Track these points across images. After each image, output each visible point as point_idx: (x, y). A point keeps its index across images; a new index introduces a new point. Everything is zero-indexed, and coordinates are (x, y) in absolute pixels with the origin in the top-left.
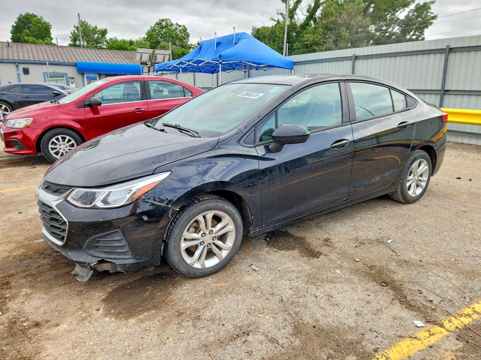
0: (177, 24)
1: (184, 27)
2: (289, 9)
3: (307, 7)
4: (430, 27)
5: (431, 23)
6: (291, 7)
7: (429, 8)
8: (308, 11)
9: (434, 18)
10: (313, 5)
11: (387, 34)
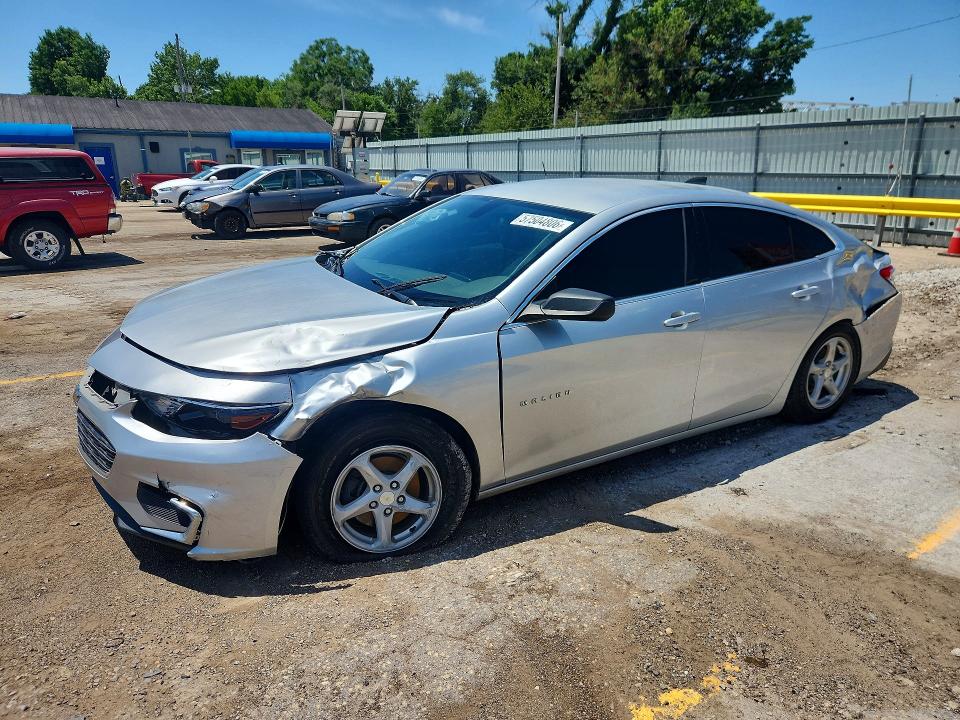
0: (349, 48)
1: (364, 54)
2: (563, 28)
3: (595, 26)
4: (802, 60)
5: (804, 55)
6: (566, 25)
7: (801, 29)
8: (596, 32)
9: (809, 44)
10: (604, 22)
11: (731, 72)
